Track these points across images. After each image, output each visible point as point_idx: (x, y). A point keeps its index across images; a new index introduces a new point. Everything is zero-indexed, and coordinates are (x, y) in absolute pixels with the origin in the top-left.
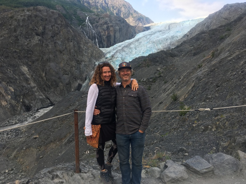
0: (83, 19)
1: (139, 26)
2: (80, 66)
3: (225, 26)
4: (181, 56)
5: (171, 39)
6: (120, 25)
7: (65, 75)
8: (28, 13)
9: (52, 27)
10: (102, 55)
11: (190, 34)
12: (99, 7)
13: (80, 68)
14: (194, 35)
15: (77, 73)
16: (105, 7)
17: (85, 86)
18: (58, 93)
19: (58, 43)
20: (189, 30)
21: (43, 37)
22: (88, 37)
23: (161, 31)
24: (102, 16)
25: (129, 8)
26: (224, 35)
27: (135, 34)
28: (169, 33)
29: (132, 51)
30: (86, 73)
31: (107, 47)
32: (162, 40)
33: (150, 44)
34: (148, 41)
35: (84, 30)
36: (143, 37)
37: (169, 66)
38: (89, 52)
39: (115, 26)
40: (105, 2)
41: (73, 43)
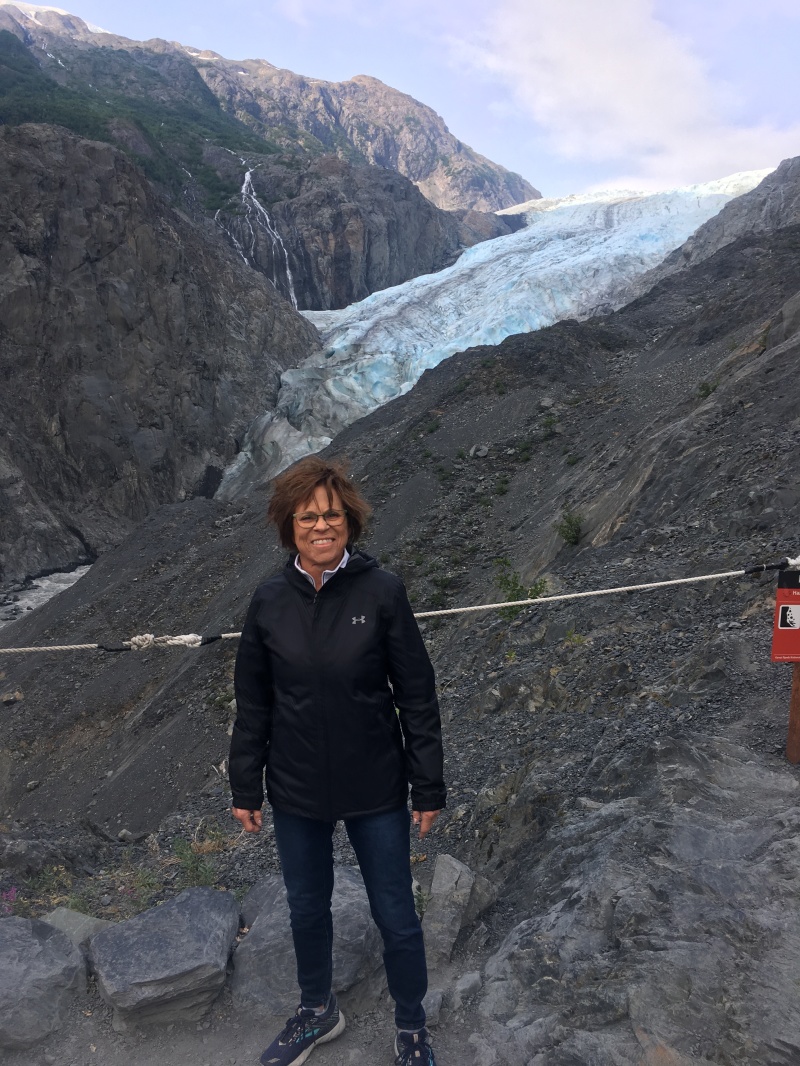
0: (227, 182)
1: (476, 214)
2: (215, 391)
4: (647, 346)
5: (615, 270)
6: (393, 209)
7: (147, 432)
9: (88, 216)
10: (310, 341)
11: (696, 247)
12: (302, 128)
13: (215, 400)
14: (711, 250)
15: (199, 418)
16: (328, 128)
17: (233, 479)
18: (116, 509)
19: (114, 287)
20: (692, 229)
21: (48, 262)
22: (250, 259)
23: (570, 235)
24: (311, 169)
25: (431, 130)
27: (459, 247)
28: (608, 242)
29: (442, 323)
30: (241, 422)
31: (333, 308)
32: (576, 275)
33: (522, 290)
34: (515, 278)
35: (233, 230)
36: (491, 261)
37: (590, 390)
38: (252, 327)
39: (370, 212)
40: (328, 105)
41: (183, 289)
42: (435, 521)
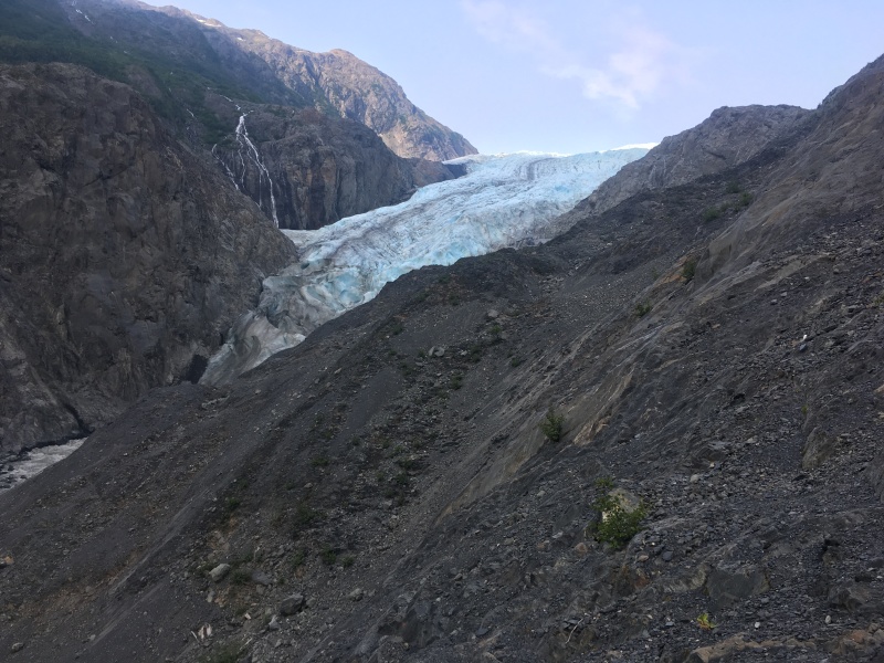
0: (223, 123)
1: (427, 162)
2: (205, 292)
3: (717, 177)
4: (570, 273)
6: (361, 154)
7: (142, 323)
8: (12, 84)
9: (103, 140)
10: (290, 254)
11: (599, 199)
12: (287, 85)
13: (204, 299)
14: (613, 203)
15: (189, 313)
16: (309, 88)
17: (217, 367)
18: (109, 390)
19: (122, 201)
20: (596, 185)
21: (65, 177)
22: (240, 186)
23: (501, 183)
24: (295, 118)
25: (392, 95)
26: (718, 206)
27: (413, 187)
29: (399, 245)
30: (226, 318)
31: (308, 228)
33: (464, 223)
34: (458, 214)
35: (227, 161)
36: (438, 199)
37: (528, 305)
38: (240, 240)
39: (342, 155)
40: (310, 70)
41: (183, 205)
42: (400, 410)
